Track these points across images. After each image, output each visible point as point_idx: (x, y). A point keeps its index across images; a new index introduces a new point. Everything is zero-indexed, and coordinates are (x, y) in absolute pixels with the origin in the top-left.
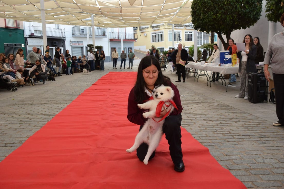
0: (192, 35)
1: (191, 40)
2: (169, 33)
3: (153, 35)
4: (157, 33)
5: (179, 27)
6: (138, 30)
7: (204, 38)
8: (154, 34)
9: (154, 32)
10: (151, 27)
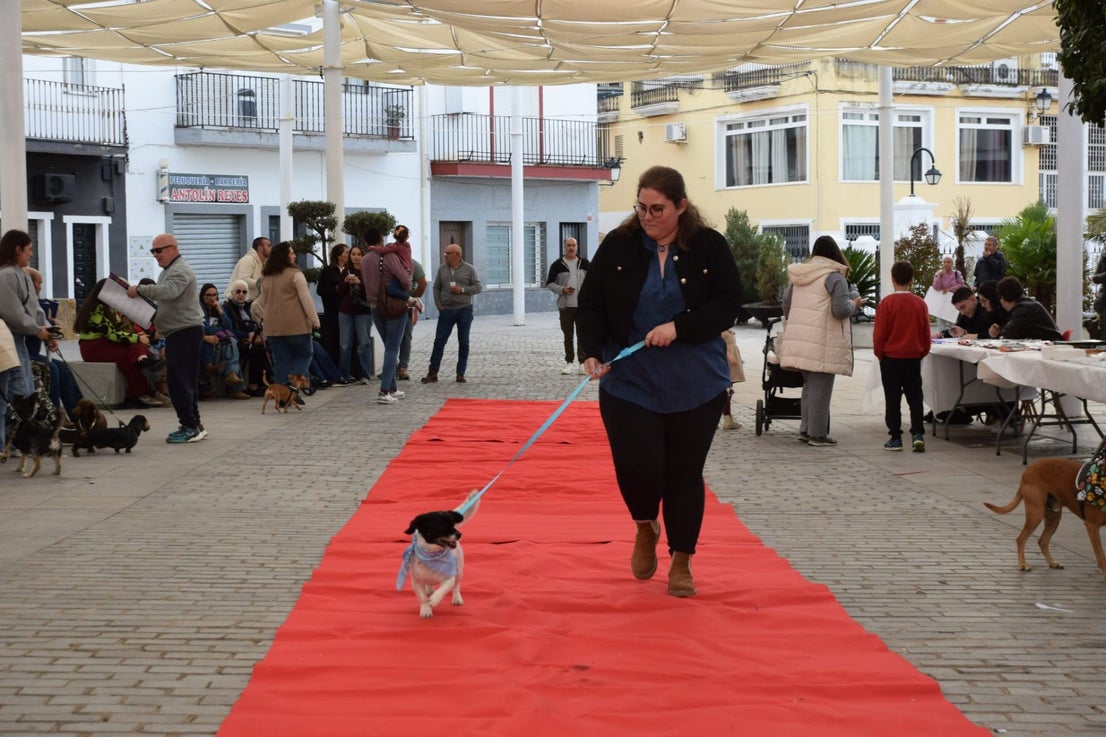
0: (1007, 135)
1: (1004, 172)
2: (849, 122)
3: (729, 138)
4: (762, 123)
5: (920, 85)
6: (626, 100)
7: (1091, 159)
8: (740, 126)
9: (738, 114)
10: (721, 83)
